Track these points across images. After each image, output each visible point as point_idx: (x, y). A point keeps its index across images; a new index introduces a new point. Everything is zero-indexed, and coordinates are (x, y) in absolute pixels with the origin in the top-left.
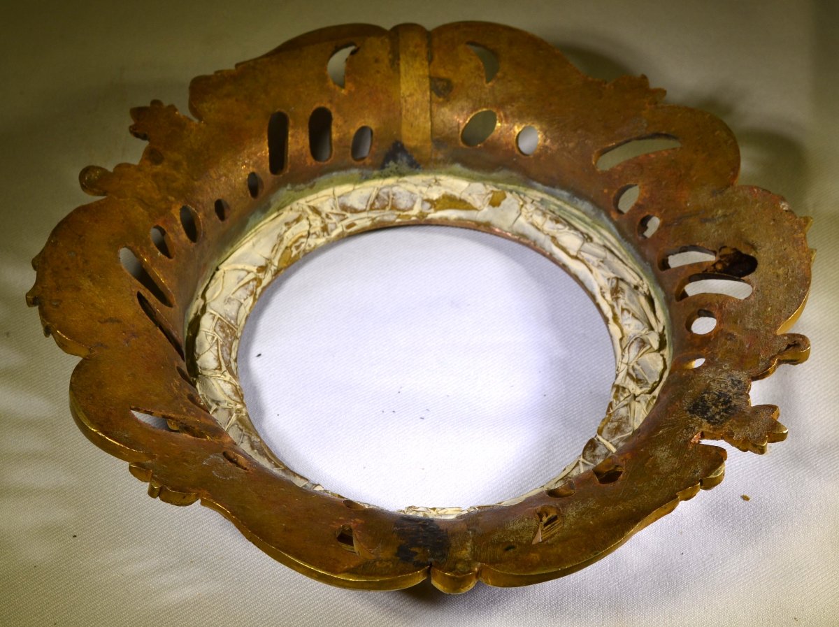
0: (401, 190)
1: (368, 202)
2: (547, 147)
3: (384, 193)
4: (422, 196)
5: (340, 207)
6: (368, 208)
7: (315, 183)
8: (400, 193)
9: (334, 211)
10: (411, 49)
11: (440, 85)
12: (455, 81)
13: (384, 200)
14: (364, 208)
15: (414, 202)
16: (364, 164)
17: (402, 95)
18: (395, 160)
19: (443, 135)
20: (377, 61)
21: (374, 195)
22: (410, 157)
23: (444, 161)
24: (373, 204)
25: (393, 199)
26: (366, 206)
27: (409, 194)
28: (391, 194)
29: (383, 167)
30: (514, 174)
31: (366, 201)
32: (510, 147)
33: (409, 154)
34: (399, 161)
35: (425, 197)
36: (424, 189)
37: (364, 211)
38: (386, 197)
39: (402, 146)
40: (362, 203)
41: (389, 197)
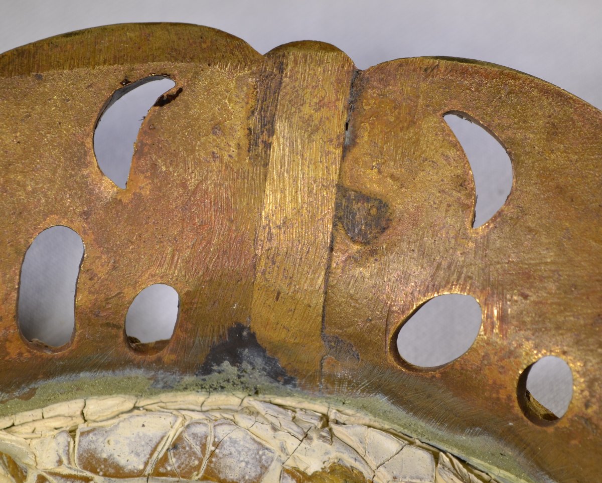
0: (237, 435)
1: (151, 455)
2: (588, 420)
3: (195, 436)
4: (284, 458)
5: (81, 457)
6: (149, 470)
7: (34, 390)
8: (234, 442)
9: (64, 470)
10: (307, 110)
11: (360, 210)
12: (398, 206)
13: (192, 454)
14: (141, 467)
15: (265, 468)
16: (159, 361)
17: (264, 222)
18: (236, 360)
19: (350, 330)
20: (217, 128)
21: (172, 435)
22: (269, 360)
23: (350, 382)
24: (164, 460)
25: (213, 454)
26: (146, 464)
27: (254, 447)
28: (210, 440)
29: (206, 370)
30: (508, 451)
31: (148, 450)
32: (503, 395)
33: (268, 354)
34: (245, 365)
35: (290, 463)
36: (292, 444)
37: (140, 474)
38: (197, 449)
39: (252, 336)
40: (138, 455)
41: (204, 447)
